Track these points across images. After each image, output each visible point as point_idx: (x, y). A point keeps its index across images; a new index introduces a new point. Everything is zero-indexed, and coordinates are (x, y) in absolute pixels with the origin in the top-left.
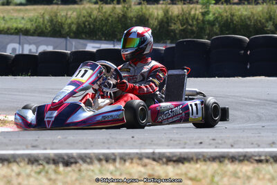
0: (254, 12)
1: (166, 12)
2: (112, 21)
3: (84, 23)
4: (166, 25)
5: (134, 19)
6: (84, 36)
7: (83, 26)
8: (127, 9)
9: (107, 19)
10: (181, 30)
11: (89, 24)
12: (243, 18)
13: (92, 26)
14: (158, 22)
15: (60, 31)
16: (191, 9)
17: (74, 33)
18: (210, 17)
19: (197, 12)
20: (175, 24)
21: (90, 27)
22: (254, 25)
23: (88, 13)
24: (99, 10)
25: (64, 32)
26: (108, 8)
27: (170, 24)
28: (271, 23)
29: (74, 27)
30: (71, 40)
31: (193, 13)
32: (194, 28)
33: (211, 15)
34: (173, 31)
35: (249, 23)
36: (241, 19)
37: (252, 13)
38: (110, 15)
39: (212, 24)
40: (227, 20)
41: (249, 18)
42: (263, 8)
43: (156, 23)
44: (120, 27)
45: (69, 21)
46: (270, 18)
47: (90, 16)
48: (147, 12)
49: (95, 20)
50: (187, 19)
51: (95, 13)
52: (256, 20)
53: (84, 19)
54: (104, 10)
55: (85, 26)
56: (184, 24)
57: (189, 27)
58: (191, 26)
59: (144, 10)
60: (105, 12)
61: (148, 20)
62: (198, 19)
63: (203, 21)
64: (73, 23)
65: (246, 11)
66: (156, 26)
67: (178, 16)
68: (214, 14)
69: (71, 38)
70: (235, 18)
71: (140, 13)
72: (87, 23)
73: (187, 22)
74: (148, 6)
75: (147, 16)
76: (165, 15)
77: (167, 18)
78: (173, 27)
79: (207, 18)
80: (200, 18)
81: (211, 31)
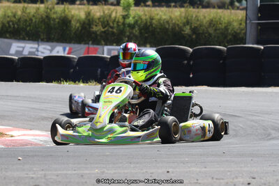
0: (173, 16)
1: (88, 14)
2: (35, 22)
3: (8, 22)
4: (88, 27)
5: (57, 20)
6: (8, 35)
7: (7, 25)
8: (51, 10)
9: (31, 20)
10: (104, 32)
11: (13, 24)
12: (162, 22)
13: (16, 26)
14: (80, 23)
16: (112, 12)
18: (131, 20)
19: (118, 14)
20: (96, 26)
21: (14, 27)
22: (172, 29)
23: (12, 13)
24: (24, 10)
26: (32, 8)
27: (92, 26)
28: (188, 27)
31: (114, 15)
32: (115, 30)
33: (131, 18)
34: (95, 33)
35: (167, 26)
36: (160, 23)
37: (171, 17)
38: (34, 16)
39: (132, 26)
40: (146, 22)
41: (168, 22)
42: (181, 12)
43: (78, 25)
44: (43, 27)
46: (188, 23)
47: (14, 16)
48: (69, 14)
49: (19, 20)
50: (108, 22)
51: (19, 13)
52: (174, 24)
53: (9, 19)
54: (28, 11)
55: (10, 26)
56: (106, 27)
57: (110, 30)
58: (112, 28)
59: (67, 11)
60: (29, 13)
61: (70, 21)
62: (118, 22)
63: (124, 24)
65: (165, 14)
66: (78, 28)
67: (99, 19)
68: (134, 18)
70: (154, 21)
71: (63, 15)
72: (11, 23)
73: (108, 24)
74: (71, 7)
75: (70, 19)
76: (87, 17)
77: (89, 20)
78: (95, 29)
79: (128, 21)
80: (121, 20)
81: (131, 33)
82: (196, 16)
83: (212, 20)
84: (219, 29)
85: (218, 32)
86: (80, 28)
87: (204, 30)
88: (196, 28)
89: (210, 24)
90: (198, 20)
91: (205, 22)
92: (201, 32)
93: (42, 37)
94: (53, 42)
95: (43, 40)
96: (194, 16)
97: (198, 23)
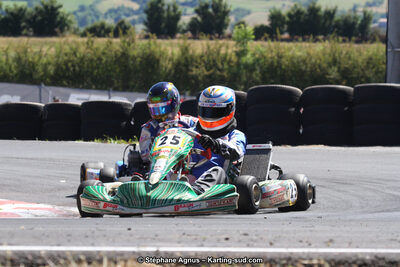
0: (312, 52)
1: (185, 50)
2: (107, 61)
3: (66, 63)
4: (184, 68)
5: (139, 59)
6: (65, 82)
7: (64, 67)
8: (129, 44)
9: (100, 59)
10: (209, 77)
11: (73, 66)
12: (295, 61)
13: (77, 68)
14: (173, 64)
15: (31, 75)
16: (221, 47)
17: (52, 78)
18: (248, 58)
19: (230, 51)
20: (197, 67)
21: (74, 70)
22: (311, 71)
23: (71, 49)
24: (89, 45)
25: (36, 76)
26: (100, 42)
27: (190, 68)
28: (336, 69)
29: (51, 70)
30: (47, 88)
31: (223, 51)
32: (225, 74)
33: (249, 56)
34: (195, 77)
35: (303, 68)
36: (293, 63)
37: (308, 54)
38: (104, 53)
39: (250, 68)
40: (272, 63)
41: (304, 61)
42: (325, 48)
43: (170, 66)
44: (118, 70)
45: (44, 60)
46: (335, 62)
47: (75, 54)
48: (157, 50)
49: (82, 59)
50: (214, 61)
51: (82, 49)
52: (314, 65)
53: (66, 58)
54: (95, 46)
55: (68, 69)
56: (211, 68)
57: (218, 73)
58: (219, 70)
59: (153, 47)
60: (97, 49)
61: (158, 61)
62: (230, 61)
63: (238, 64)
64: (49, 64)
65: (300, 51)
66: (170, 71)
67: (202, 57)
68: (254, 55)
69: (47, 84)
70: (284, 60)
71: (148, 51)
72: (70, 64)
73: (215, 65)
74: (159, 41)
75: (157, 56)
76: (183, 54)
77: (186, 59)
78: (195, 71)
79: (244, 60)
80: (234, 59)
81: (249, 78)
82: (347, 53)
83: (371, 59)
84: (381, 72)
85: (380, 75)
86: (173, 71)
87: (358, 73)
88: (346, 70)
89: (368, 63)
90: (350, 58)
91: (360, 60)
92: (355, 76)
93: (116, 85)
94: (131, 91)
95: (116, 89)
96: (344, 52)
97: (350, 62)
